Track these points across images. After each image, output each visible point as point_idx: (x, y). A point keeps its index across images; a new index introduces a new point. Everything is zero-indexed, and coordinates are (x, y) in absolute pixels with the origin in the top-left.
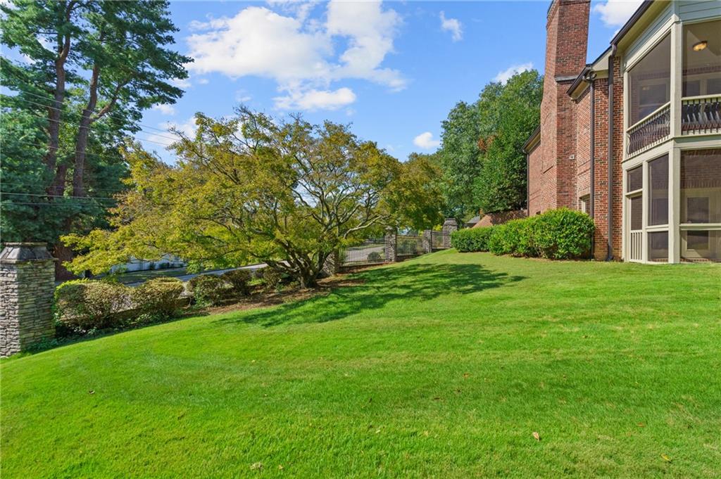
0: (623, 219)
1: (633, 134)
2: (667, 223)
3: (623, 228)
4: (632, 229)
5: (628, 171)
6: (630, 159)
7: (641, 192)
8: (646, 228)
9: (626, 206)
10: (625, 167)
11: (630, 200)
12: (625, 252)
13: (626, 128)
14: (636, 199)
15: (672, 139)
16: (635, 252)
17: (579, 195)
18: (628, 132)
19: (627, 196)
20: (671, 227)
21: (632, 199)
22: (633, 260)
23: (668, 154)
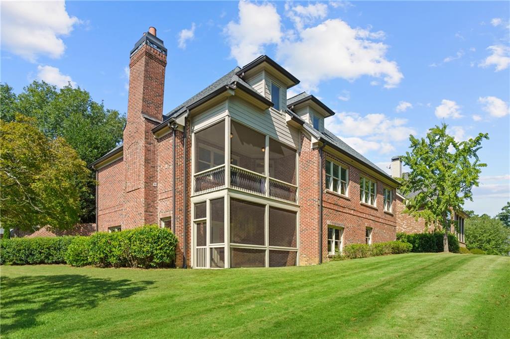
0: (192, 238)
1: (198, 179)
2: (224, 242)
3: (192, 244)
4: (197, 246)
5: (195, 204)
6: (197, 196)
7: (206, 220)
8: (209, 245)
9: (193, 228)
10: (193, 200)
11: (196, 225)
12: (193, 262)
13: (193, 173)
14: (201, 225)
15: (226, 189)
16: (201, 261)
17: (160, 216)
18: (195, 176)
19: (194, 222)
20: (226, 245)
22: (198, 268)
23: (224, 198)
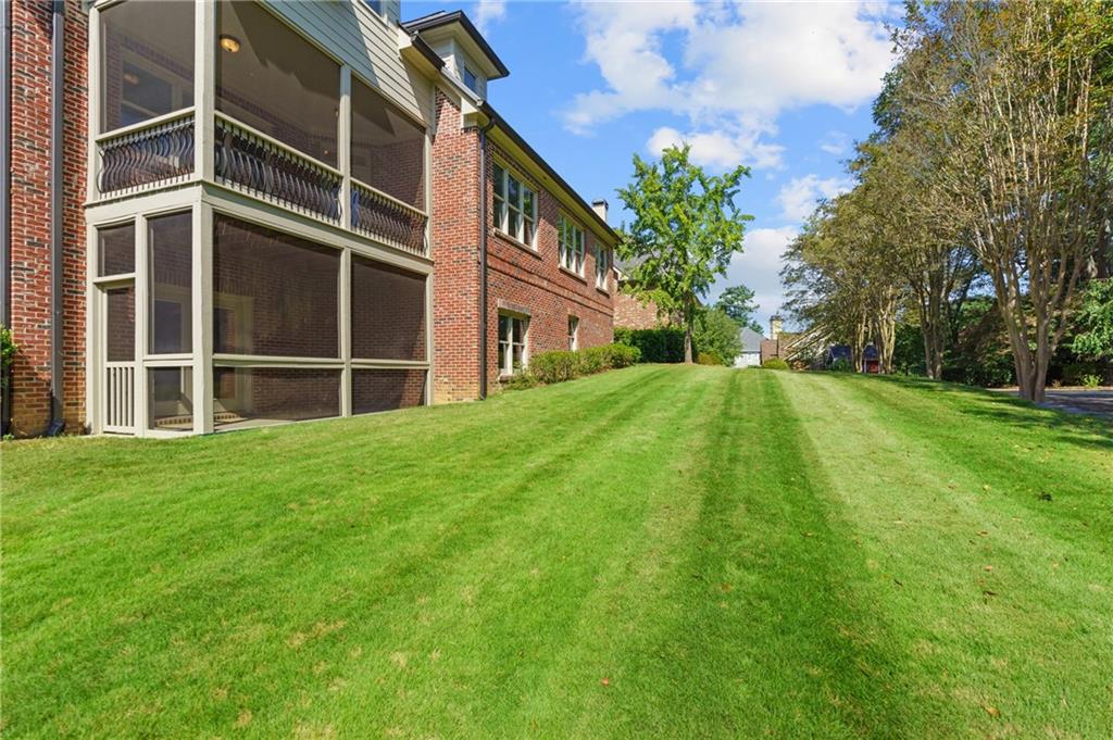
0: (89, 335)
1: (110, 151)
2: (191, 351)
3: (89, 355)
4: (109, 360)
5: (100, 229)
6: (104, 203)
7: (133, 280)
8: (143, 359)
9: (95, 309)
10: (94, 218)
11: (105, 295)
12: (93, 408)
13: (93, 132)
14: (120, 295)
15: (198, 183)
16: (117, 408)
18: (100, 143)
19: (99, 285)
20: (197, 360)
21: (110, 293)
22: (111, 428)
23: (190, 211)
